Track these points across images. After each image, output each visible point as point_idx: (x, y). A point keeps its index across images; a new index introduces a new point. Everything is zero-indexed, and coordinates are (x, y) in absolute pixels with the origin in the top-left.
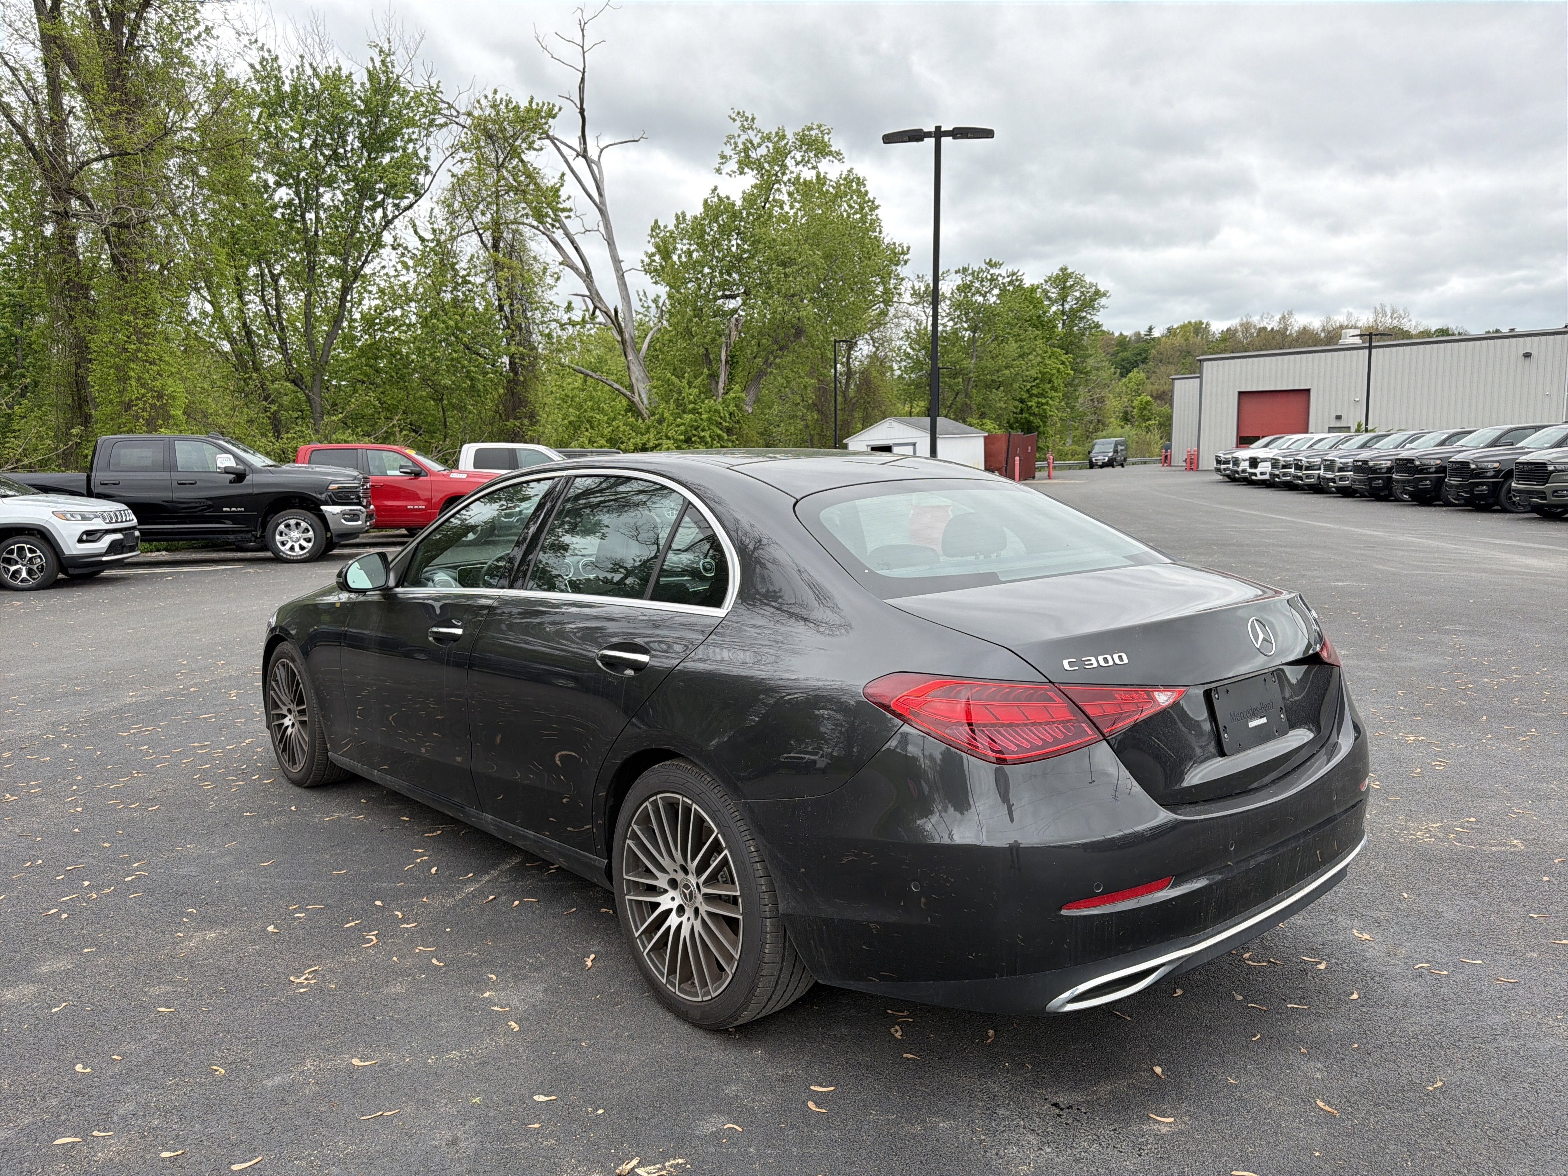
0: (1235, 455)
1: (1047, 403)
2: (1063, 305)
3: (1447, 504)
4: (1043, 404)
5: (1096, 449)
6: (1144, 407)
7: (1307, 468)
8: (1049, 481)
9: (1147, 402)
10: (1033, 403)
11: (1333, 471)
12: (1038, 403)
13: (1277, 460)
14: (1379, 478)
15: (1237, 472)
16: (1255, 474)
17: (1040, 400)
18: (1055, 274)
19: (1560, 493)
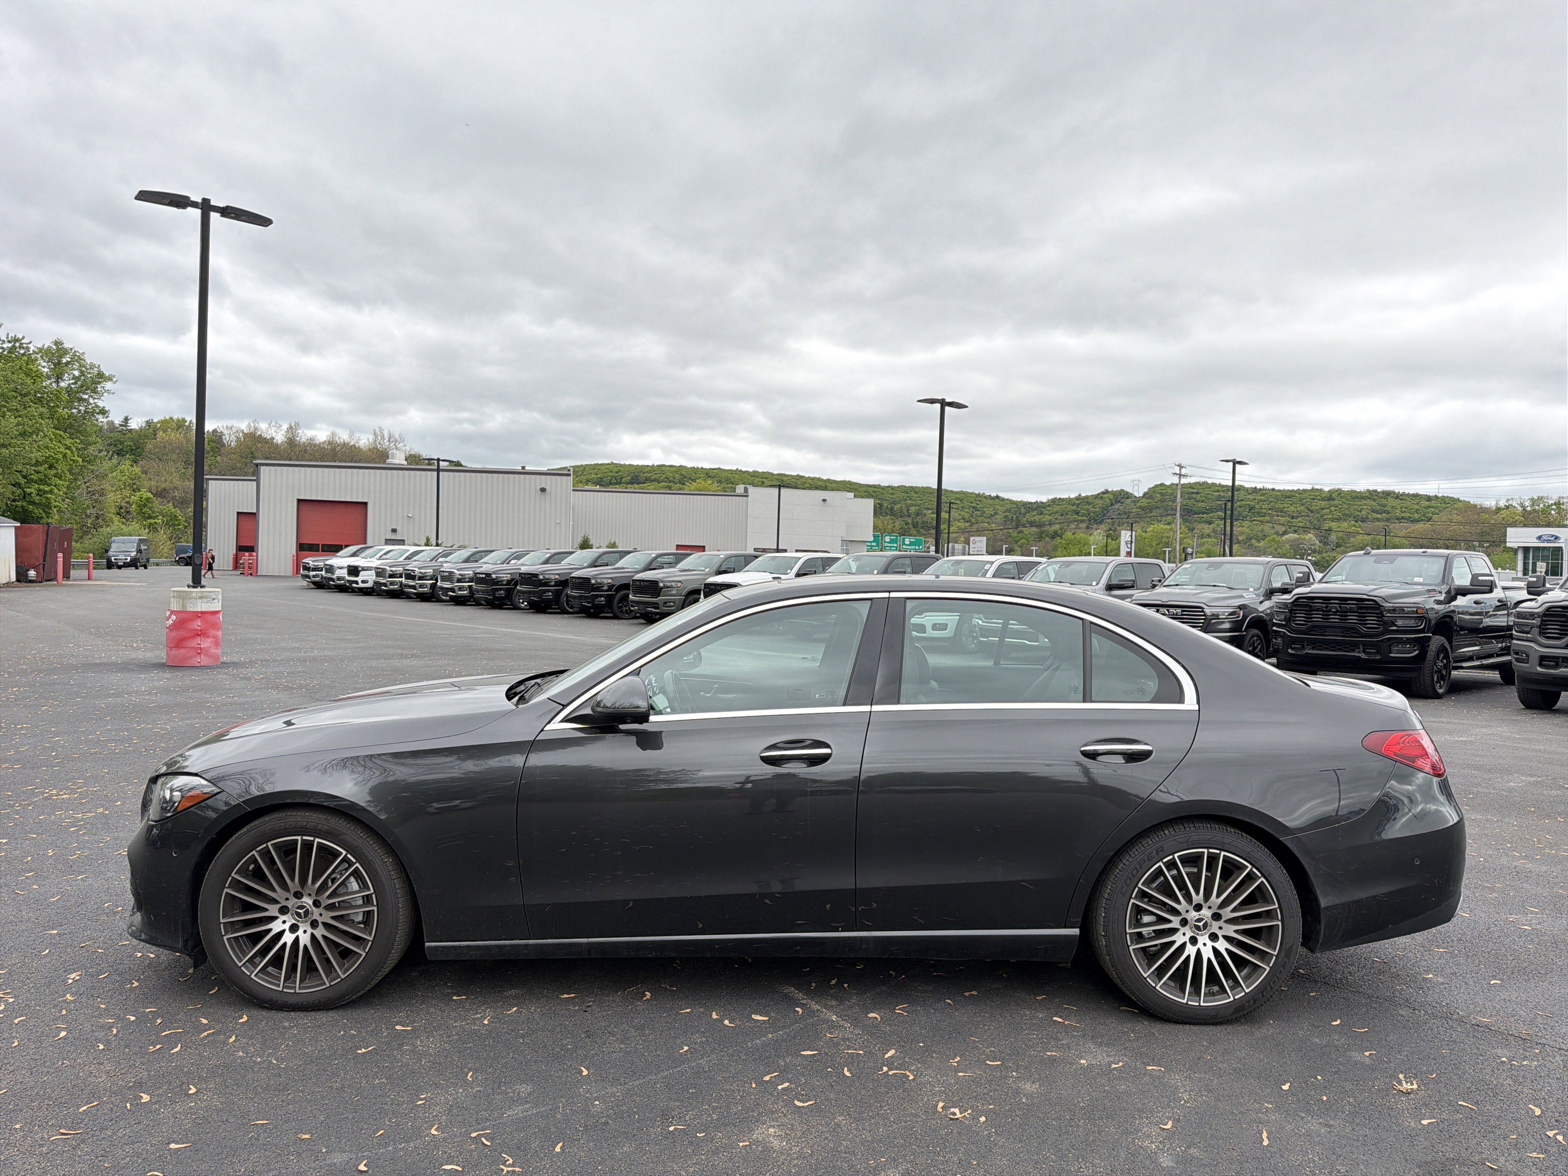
0: (327, 562)
1: (51, 492)
2: (57, 382)
3: (564, 612)
4: (45, 492)
5: (114, 548)
6: (144, 504)
7: (420, 578)
8: (90, 582)
9: (148, 499)
10: (33, 490)
11: (452, 582)
12: (40, 490)
13: (384, 570)
14: (501, 589)
15: (333, 580)
16: (357, 583)
17: (42, 487)
18: (46, 346)
19: (668, 604)
